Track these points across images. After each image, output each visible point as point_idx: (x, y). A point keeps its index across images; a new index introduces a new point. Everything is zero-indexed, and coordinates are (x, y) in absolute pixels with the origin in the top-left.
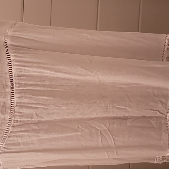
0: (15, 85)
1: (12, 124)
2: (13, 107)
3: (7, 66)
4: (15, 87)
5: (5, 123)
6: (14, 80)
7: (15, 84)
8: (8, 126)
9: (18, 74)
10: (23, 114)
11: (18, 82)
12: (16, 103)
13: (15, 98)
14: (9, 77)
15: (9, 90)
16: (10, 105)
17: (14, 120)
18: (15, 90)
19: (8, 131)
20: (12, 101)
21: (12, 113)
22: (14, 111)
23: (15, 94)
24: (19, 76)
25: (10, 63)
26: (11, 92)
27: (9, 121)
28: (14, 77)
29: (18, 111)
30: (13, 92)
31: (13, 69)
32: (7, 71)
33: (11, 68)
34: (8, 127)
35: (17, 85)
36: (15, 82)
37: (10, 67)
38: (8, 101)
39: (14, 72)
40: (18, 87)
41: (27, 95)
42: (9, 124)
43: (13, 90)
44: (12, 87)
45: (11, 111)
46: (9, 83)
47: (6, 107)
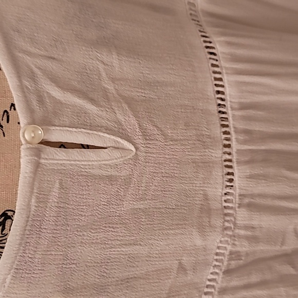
0: (233, 136)
1: (225, 263)
2: (232, 208)
3: (208, 75)
4: (234, 144)
5: (207, 264)
6: (230, 119)
7: (236, 132)
8: (212, 270)
9: (242, 100)
10: (257, 233)
11: (241, 127)
12: (240, 195)
13: (236, 178)
14: (215, 109)
15: (218, 154)
16: (222, 204)
17: (231, 253)
18: (234, 152)
19: (213, 287)
20: (228, 190)
21: (226, 229)
22: (235, 224)
23: (235, 165)
24: (243, 107)
25: (217, 66)
26: (225, 161)
27: (217, 254)
28: (230, 112)
29: (245, 223)
30: (230, 161)
31: (226, 85)
32: (211, 90)
33: (221, 79)
34: (212, 273)
35: (241, 137)
36: (234, 128)
37: (218, 76)
38: (216, 190)
39: (230, 95)
40: (245, 142)
41: (271, 171)
42: (215, 266)
43: (229, 154)
44: (227, 143)
45: (227, 224)
46: (218, 131)
47: (210, 209)
